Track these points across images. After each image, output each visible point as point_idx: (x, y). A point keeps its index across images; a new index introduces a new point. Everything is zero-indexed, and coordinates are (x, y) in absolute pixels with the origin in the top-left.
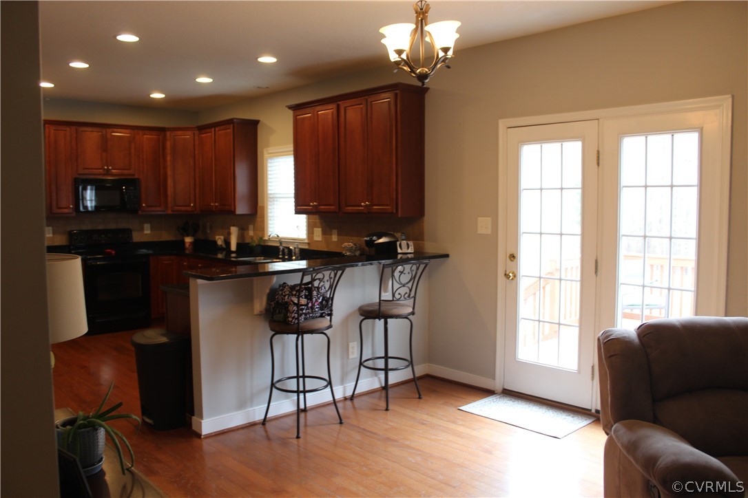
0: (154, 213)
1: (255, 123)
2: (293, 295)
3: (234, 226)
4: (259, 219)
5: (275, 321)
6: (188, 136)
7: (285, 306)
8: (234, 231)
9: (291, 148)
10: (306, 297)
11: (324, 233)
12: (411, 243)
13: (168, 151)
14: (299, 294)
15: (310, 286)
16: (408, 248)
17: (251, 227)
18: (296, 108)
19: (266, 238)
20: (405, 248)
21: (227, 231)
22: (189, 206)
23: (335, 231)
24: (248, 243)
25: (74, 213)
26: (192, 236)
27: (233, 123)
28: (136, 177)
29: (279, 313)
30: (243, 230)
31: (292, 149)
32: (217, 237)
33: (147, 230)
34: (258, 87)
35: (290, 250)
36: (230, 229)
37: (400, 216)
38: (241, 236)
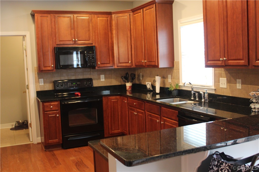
0: (106, 68)
1: (170, 3)
3: (157, 75)
4: (175, 70)
6: (126, 16)
8: (158, 79)
11: (229, 82)
13: (114, 27)
17: (169, 76)
19: (181, 84)
21: (153, 79)
22: (128, 63)
23: (239, 81)
24: (168, 88)
25: (55, 69)
27: (155, 3)
28: (94, 45)
30: (164, 78)
31: (202, 17)
32: (147, 83)
33: (103, 79)
35: (200, 95)
36: (155, 77)
38: (163, 82)
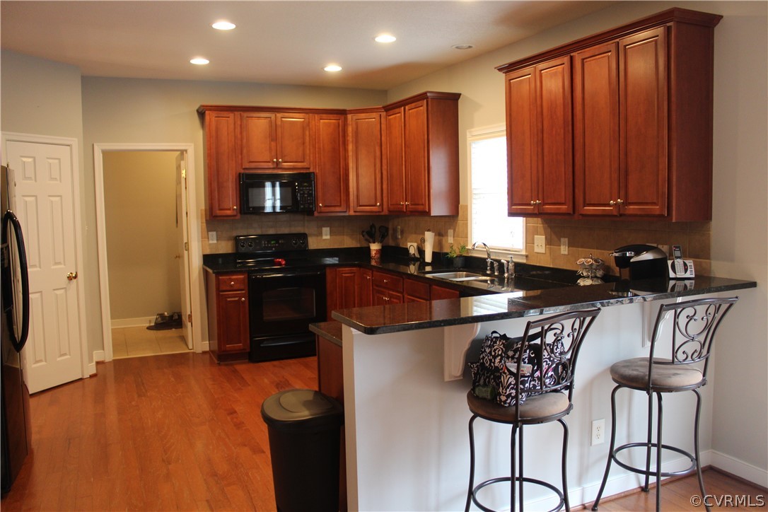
0: (333, 214)
1: (454, 98)
2: (508, 358)
3: (428, 230)
4: (460, 222)
5: (477, 397)
6: (373, 119)
7: (496, 373)
8: (429, 237)
9: (502, 126)
10: (531, 361)
11: (549, 242)
12: (690, 263)
13: (350, 138)
14: (520, 355)
15: (538, 341)
16: (686, 271)
17: (450, 232)
18: (509, 68)
19: (470, 247)
20: (681, 269)
21: (421, 236)
22: (375, 205)
23: (565, 241)
24: (447, 254)
25: (239, 215)
26: (381, 242)
27: (427, 98)
28: (311, 170)
29: (485, 385)
30: (440, 235)
32: (409, 244)
33: (326, 235)
34: (457, 48)
35: (501, 265)
36: (424, 234)
37: (674, 221)
38: (439, 243)
